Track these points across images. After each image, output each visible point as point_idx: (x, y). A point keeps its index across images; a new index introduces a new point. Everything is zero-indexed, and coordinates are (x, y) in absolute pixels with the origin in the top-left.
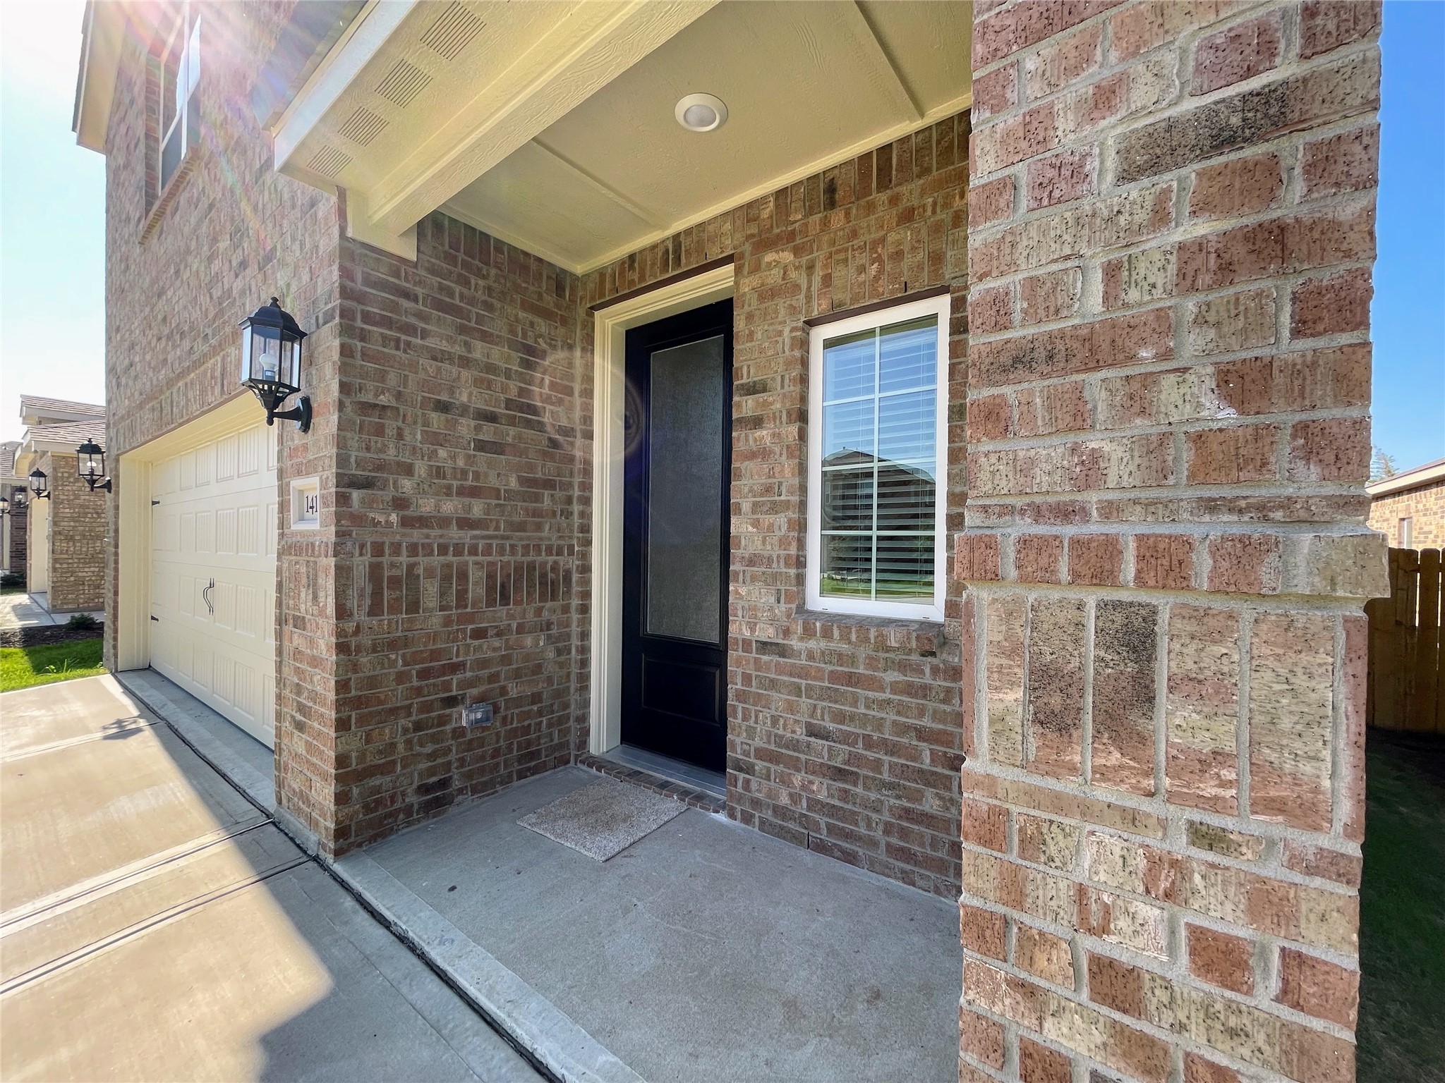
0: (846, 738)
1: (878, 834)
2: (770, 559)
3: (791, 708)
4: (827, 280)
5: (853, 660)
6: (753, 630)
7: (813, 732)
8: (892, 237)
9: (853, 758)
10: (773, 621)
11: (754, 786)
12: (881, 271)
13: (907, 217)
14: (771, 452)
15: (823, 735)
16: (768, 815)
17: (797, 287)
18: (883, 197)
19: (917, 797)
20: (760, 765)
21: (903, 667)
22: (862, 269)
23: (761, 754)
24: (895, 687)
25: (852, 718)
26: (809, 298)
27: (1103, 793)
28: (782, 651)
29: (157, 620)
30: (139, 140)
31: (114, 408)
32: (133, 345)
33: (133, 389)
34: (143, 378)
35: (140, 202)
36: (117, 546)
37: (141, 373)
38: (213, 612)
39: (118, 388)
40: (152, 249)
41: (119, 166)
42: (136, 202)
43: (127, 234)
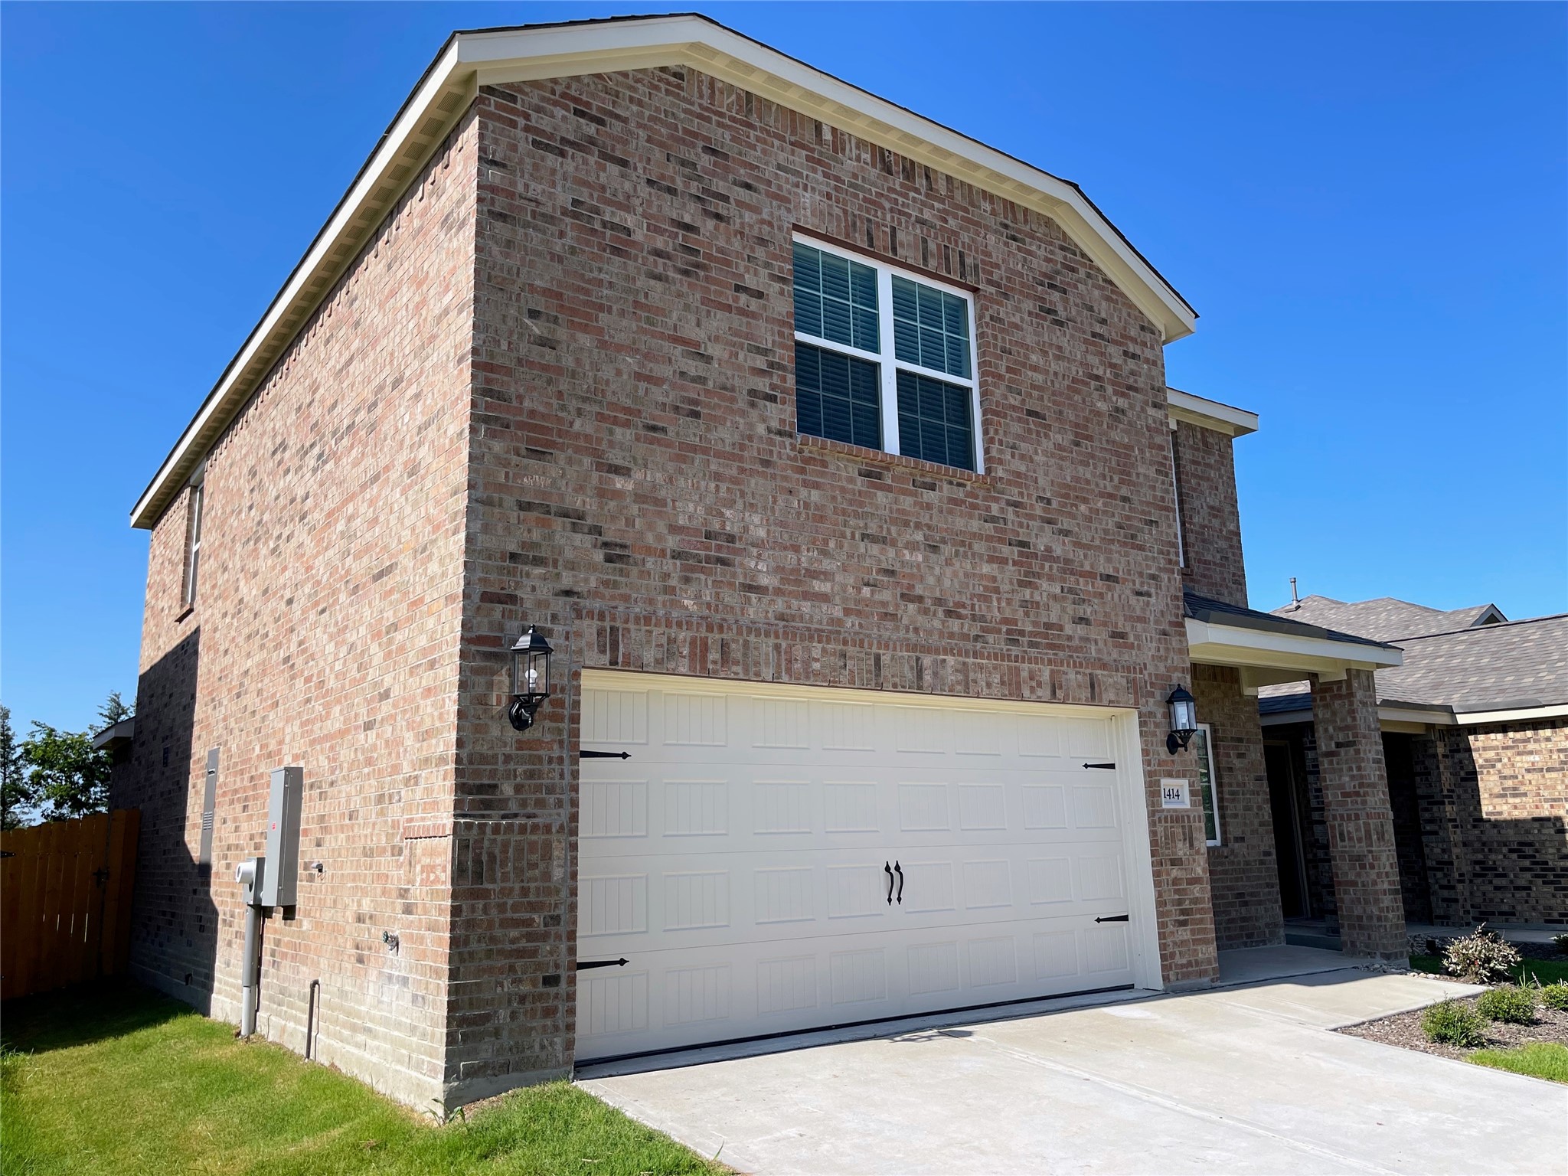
8: (1200, 699)
13: (1202, 693)
21: (1222, 864)
24: (1220, 872)
29: (622, 962)
30: (760, 295)
31: (567, 581)
32: (731, 539)
33: (730, 598)
34: (795, 603)
35: (776, 380)
36: (574, 832)
37: (778, 592)
38: (899, 899)
39: (609, 559)
40: (832, 469)
41: (628, 232)
42: (750, 363)
43: (693, 367)
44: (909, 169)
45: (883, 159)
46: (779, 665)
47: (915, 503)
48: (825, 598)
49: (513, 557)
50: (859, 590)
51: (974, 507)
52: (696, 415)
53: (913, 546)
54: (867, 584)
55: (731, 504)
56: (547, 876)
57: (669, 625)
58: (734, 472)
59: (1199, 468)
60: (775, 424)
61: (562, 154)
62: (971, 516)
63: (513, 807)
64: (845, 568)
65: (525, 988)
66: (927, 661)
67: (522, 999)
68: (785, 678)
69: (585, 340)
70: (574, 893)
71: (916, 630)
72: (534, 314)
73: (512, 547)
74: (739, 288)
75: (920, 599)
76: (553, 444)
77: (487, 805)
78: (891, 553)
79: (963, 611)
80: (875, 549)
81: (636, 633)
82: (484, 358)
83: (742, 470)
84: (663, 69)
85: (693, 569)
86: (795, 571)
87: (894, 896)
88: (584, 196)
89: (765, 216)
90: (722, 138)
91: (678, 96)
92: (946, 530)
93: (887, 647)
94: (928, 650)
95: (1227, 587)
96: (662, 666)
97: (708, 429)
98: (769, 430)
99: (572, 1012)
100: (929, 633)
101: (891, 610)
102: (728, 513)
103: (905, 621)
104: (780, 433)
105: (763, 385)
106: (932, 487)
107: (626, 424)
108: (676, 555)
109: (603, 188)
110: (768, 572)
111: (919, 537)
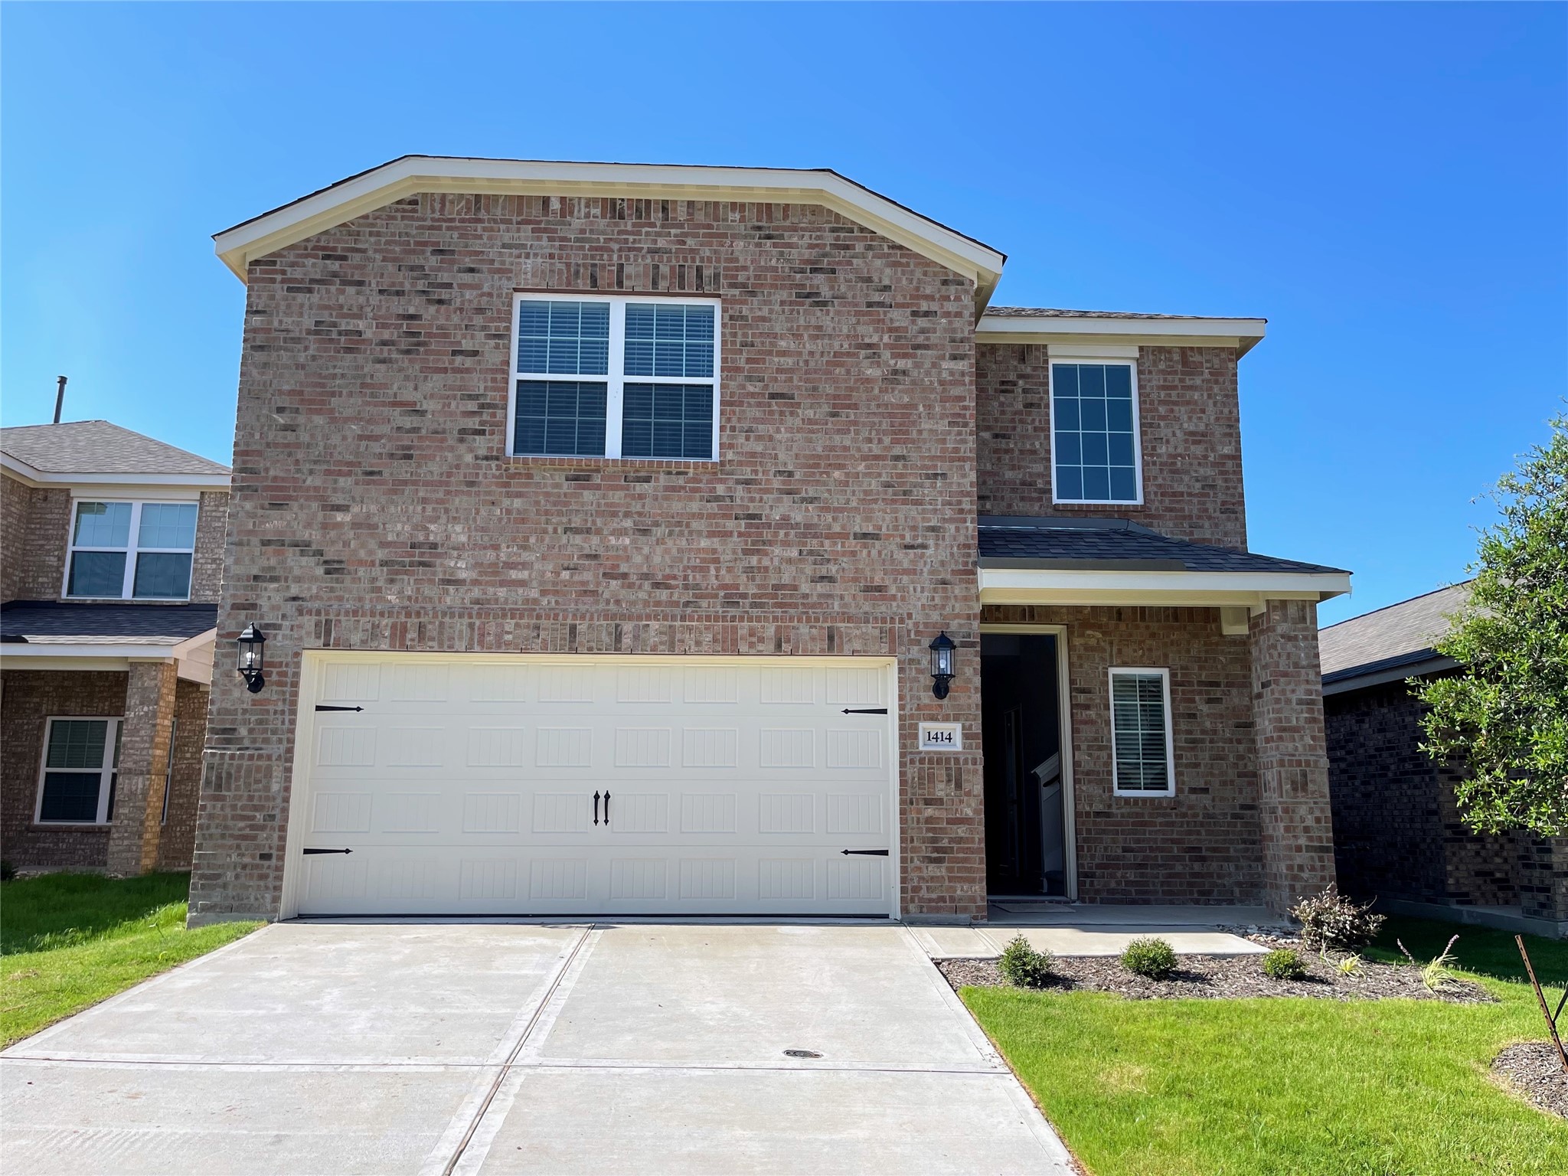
0: (1142, 850)
1: (1159, 888)
2: (1098, 772)
3: (1114, 841)
4: (1120, 651)
5: (1142, 815)
6: (1091, 806)
7: (1125, 850)
8: (1148, 642)
9: (1145, 858)
10: (1102, 801)
11: (1096, 883)
12: (1143, 654)
13: (1153, 635)
14: (1096, 722)
15: (1131, 850)
16: (1105, 895)
17: (1104, 650)
18: (1142, 624)
19: (1172, 867)
20: (1098, 872)
21: (1164, 815)
22: (1135, 651)
23: (1099, 866)
24: (1161, 824)
25: (1144, 840)
26: (1111, 656)
27: (1303, 800)
28: (1108, 815)
29: (347, 851)
30: (475, 353)
31: (294, 590)
32: (434, 546)
33: (427, 590)
34: (491, 590)
35: (485, 417)
36: (290, 760)
37: (475, 582)
38: (606, 821)
39: (328, 572)
40: (537, 479)
41: (359, 333)
42: (462, 408)
43: (408, 422)
44: (642, 208)
45: (613, 208)
46: (471, 639)
47: (626, 496)
48: (522, 583)
49: (256, 578)
50: (558, 574)
51: (694, 490)
52: (409, 457)
53: (620, 533)
54: (568, 569)
55: (435, 520)
56: (267, 788)
57: (373, 614)
58: (441, 495)
59: (1174, 393)
60: (482, 452)
61: (310, 291)
62: (691, 499)
63: (246, 743)
64: (544, 558)
65: (247, 860)
66: (627, 627)
67: (244, 867)
68: (477, 648)
69: (319, 420)
70: (286, 800)
71: (618, 602)
72: (280, 410)
73: (255, 571)
74: (454, 353)
75: (625, 576)
76: (290, 498)
77: (228, 741)
78: (595, 540)
79: (673, 582)
80: (578, 539)
81: (346, 622)
82: (242, 448)
83: (448, 493)
84: (399, 202)
85: (397, 573)
86: (495, 565)
87: (601, 817)
88: (325, 317)
89: (486, 289)
90: (448, 238)
91: (412, 219)
92: (660, 515)
93: (583, 617)
94: (630, 618)
95: (1210, 518)
96: (365, 646)
97: (419, 466)
98: (477, 458)
99: (280, 878)
100: (633, 603)
101: (591, 587)
102: (432, 527)
103: (606, 595)
104: (487, 458)
105: (473, 423)
106: (647, 480)
107: (349, 474)
108: (383, 564)
109: (341, 307)
110: (466, 568)
111: (628, 523)
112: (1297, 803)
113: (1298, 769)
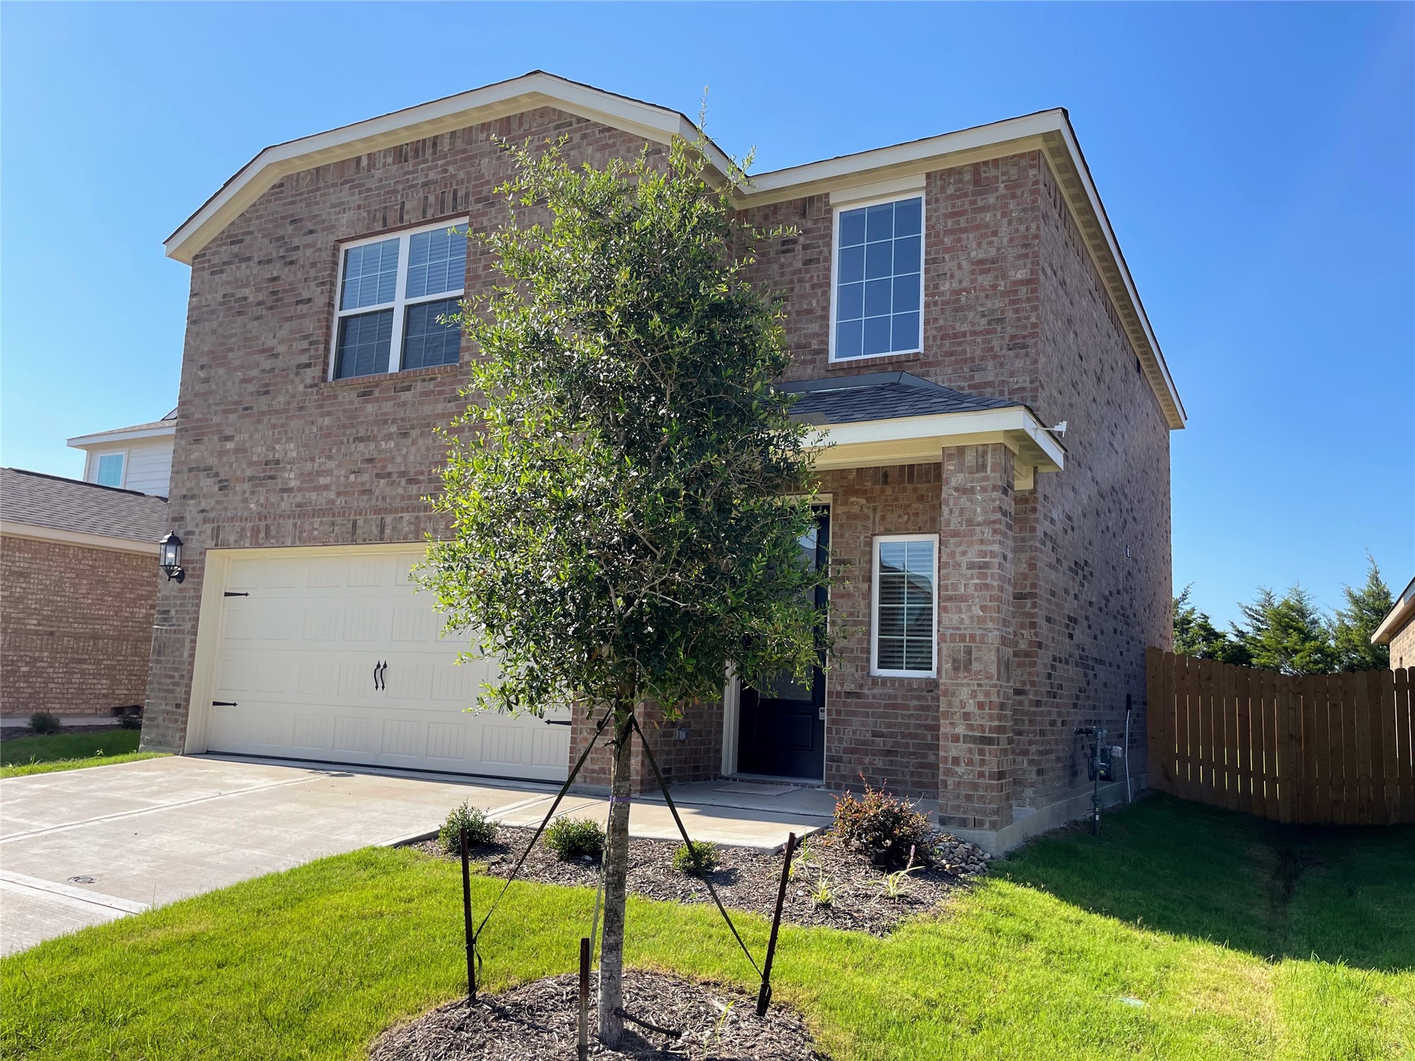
0: (892, 735)
1: (908, 778)
2: (852, 650)
3: (864, 724)
4: (883, 518)
5: (895, 697)
6: (842, 686)
7: (875, 734)
8: (914, 506)
9: (896, 744)
10: (854, 681)
11: (842, 768)
12: (909, 519)
13: (921, 498)
14: (854, 595)
15: (881, 735)
16: (851, 782)
17: (867, 518)
18: (910, 486)
19: (925, 756)
20: (846, 756)
21: (919, 698)
22: (900, 517)
23: (846, 751)
24: (916, 708)
25: (895, 724)
26: (874, 523)
27: (965, 681)
28: (858, 695)
29: (235, 705)
30: (309, 300)
31: (203, 505)
32: (278, 462)
33: (274, 499)
34: (307, 494)
35: (312, 352)
36: (196, 634)
37: (300, 489)
38: (383, 687)
39: (220, 489)
40: (340, 398)
41: (246, 298)
42: (299, 348)
43: (268, 365)
44: (418, 148)
45: (400, 154)
46: (295, 536)
47: (394, 404)
48: (326, 487)
49: (185, 497)
50: (347, 477)
51: (441, 393)
52: (267, 392)
53: (389, 437)
54: (354, 472)
55: (279, 441)
56: (182, 655)
57: (241, 521)
58: (282, 421)
59: (962, 220)
60: (309, 381)
61: (222, 272)
62: (437, 401)
63: (174, 621)
64: (340, 465)
65: (169, 708)
66: (389, 519)
67: (168, 713)
68: (298, 543)
69: (221, 371)
70: (192, 664)
71: (384, 498)
72: (202, 367)
73: (184, 492)
74: (298, 302)
75: (389, 475)
76: (203, 434)
77: (165, 620)
78: (372, 445)
79: (421, 477)
80: (361, 446)
81: (228, 526)
82: (183, 400)
83: (287, 418)
84: (273, 188)
85: (256, 486)
86: (310, 474)
87: (380, 685)
88: (229, 290)
89: (319, 246)
90: (300, 209)
91: (281, 199)
92: (416, 419)
93: (360, 514)
94: (390, 512)
95: (995, 357)
96: (238, 545)
97: (273, 399)
98: (306, 387)
99: (186, 723)
100: (393, 498)
101: (368, 487)
102: (278, 447)
103: (376, 494)
104: (311, 386)
105: (304, 359)
106: (408, 389)
107: (235, 411)
108: (250, 479)
109: (237, 280)
110: (295, 479)
111: (394, 429)
112: (957, 685)
113: (962, 645)
